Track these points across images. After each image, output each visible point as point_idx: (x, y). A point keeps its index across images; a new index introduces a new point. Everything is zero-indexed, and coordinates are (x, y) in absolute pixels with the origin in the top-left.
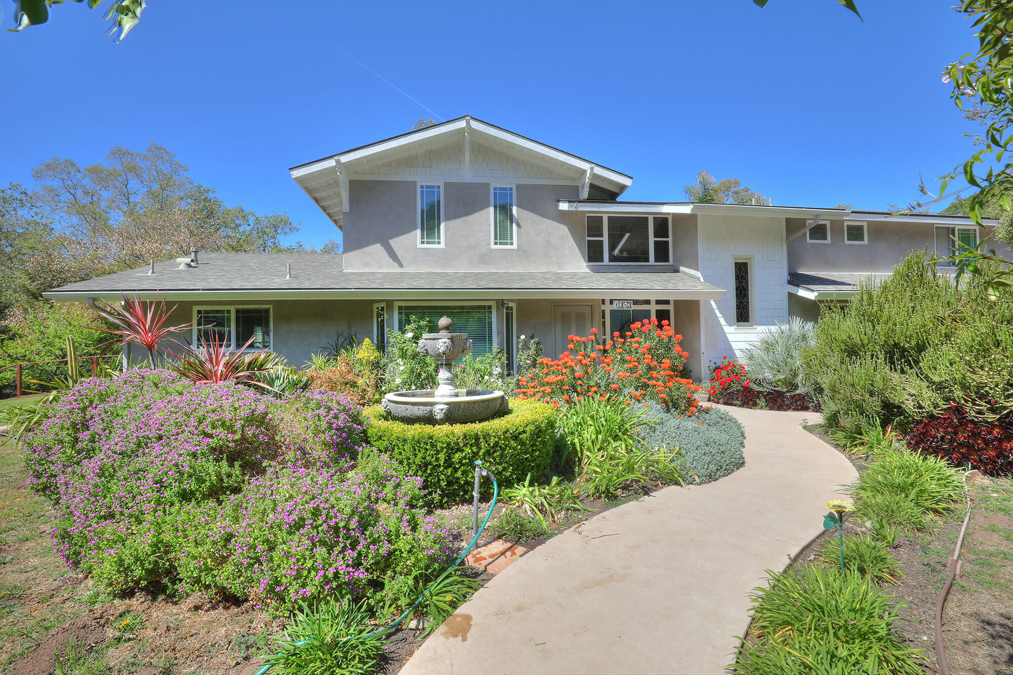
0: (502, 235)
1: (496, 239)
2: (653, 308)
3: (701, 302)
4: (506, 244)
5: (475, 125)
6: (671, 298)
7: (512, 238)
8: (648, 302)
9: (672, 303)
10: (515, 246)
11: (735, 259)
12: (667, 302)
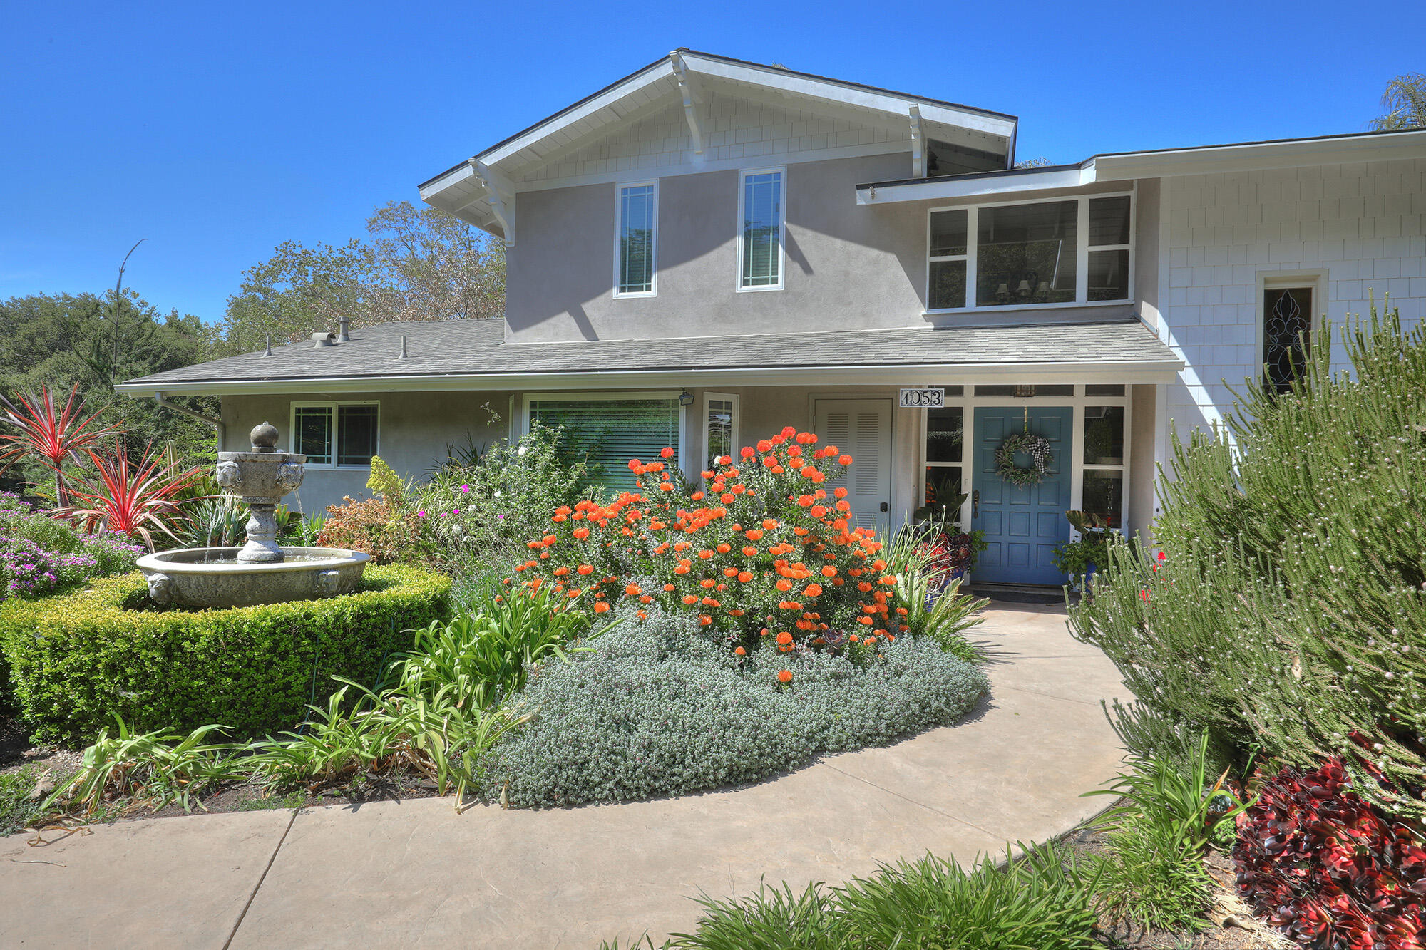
0: (758, 266)
1: (746, 273)
2: (1079, 405)
3: (1158, 391)
4: (765, 282)
5: (694, 64)
6: (1128, 381)
7: (775, 271)
8: (1067, 390)
9: (1128, 392)
10: (780, 286)
11: (1266, 281)
12: (1118, 390)
